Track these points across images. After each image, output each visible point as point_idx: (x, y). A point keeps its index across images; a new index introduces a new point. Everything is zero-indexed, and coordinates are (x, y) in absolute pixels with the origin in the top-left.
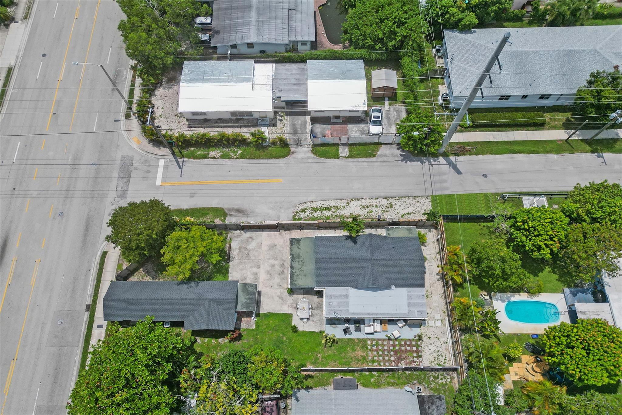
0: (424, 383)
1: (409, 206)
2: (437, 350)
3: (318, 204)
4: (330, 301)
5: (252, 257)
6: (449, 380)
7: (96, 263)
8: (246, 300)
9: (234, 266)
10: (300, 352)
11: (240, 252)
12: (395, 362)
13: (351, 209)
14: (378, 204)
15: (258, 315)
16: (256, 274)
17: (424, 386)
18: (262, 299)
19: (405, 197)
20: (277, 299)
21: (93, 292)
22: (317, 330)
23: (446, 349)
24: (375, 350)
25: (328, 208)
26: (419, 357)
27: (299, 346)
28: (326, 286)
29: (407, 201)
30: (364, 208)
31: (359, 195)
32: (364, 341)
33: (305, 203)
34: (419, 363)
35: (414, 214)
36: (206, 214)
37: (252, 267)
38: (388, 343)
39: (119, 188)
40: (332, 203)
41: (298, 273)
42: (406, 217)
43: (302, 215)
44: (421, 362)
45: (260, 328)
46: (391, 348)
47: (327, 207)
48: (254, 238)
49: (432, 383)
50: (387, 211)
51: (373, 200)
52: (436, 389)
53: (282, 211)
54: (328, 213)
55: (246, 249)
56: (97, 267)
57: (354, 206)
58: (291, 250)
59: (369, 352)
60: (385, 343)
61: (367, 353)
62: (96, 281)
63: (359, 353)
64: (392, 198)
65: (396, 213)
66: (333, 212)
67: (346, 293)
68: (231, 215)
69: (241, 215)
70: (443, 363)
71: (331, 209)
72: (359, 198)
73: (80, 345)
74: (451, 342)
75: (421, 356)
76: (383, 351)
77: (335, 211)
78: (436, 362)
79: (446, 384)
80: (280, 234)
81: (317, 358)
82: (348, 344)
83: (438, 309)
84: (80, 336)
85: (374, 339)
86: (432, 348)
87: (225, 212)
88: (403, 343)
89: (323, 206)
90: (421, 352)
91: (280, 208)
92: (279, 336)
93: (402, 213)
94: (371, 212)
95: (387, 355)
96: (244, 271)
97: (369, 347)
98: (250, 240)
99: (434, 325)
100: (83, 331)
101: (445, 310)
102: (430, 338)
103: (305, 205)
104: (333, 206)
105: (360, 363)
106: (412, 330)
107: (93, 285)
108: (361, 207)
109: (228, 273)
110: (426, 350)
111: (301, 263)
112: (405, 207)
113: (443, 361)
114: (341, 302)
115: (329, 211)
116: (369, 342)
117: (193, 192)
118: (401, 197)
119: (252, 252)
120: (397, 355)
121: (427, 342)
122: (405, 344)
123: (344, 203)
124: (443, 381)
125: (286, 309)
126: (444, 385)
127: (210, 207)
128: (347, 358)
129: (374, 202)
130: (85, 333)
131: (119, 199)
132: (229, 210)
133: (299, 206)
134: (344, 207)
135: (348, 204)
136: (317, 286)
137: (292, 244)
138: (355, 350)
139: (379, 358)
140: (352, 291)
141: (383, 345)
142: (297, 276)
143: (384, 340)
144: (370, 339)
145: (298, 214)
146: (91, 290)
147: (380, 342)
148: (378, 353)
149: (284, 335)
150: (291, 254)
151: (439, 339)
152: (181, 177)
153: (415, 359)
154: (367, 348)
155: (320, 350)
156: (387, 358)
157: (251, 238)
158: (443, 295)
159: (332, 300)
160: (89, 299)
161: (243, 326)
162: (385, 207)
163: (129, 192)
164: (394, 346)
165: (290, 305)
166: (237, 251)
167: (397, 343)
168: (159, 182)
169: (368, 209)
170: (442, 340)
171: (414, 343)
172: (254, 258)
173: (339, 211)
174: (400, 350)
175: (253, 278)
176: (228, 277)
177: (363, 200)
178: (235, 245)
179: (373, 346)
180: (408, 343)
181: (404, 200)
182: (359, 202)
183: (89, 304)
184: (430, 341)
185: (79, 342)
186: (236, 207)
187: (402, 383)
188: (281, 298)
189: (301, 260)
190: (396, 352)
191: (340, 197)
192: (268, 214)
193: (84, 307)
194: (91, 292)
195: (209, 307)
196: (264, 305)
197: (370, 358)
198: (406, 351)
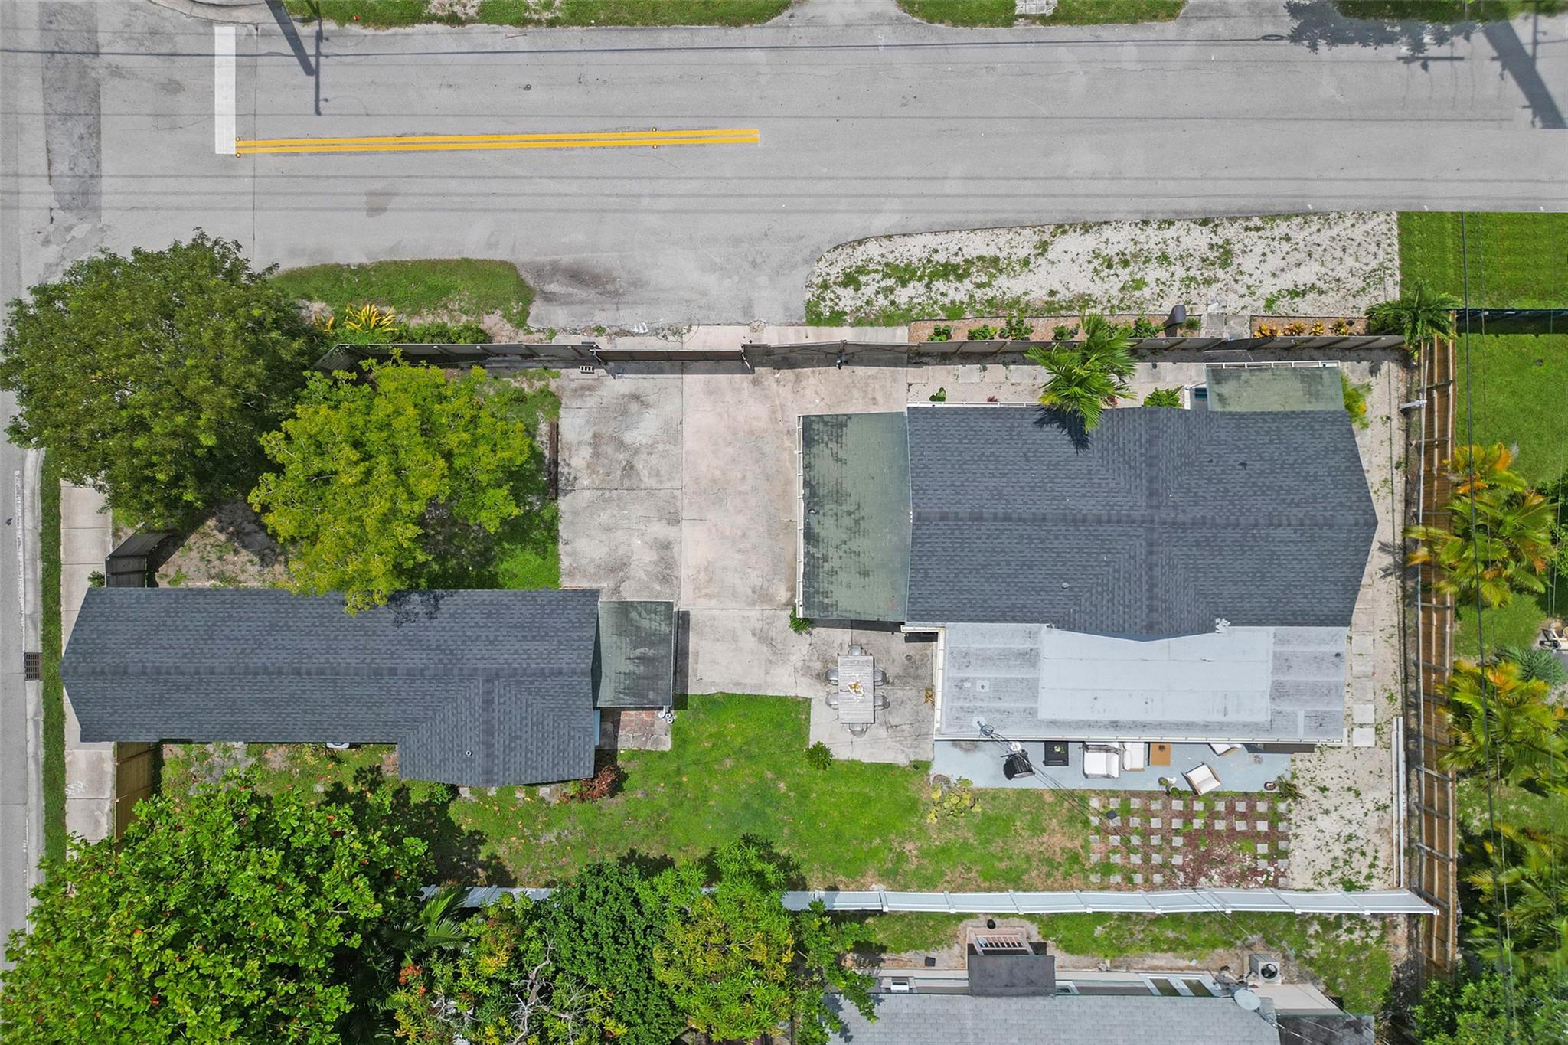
0: (1284, 944)
1: (1302, 256)
2: (1346, 832)
3: (915, 249)
4: (962, 675)
5: (648, 481)
6: (1375, 934)
7: (27, 492)
8: (631, 667)
9: (576, 513)
10: (838, 835)
11: (596, 455)
12: (1186, 874)
13: (1053, 270)
14: (1172, 252)
15: (680, 701)
16: (665, 546)
17: (1283, 951)
18: (694, 642)
19: (1288, 217)
20: (749, 642)
21: (40, 609)
22: (902, 760)
23: (1378, 831)
24: (1116, 831)
25: (956, 267)
26: (1277, 854)
27: (836, 814)
28: (948, 620)
29: (1298, 236)
30: (1110, 267)
31: (1089, 209)
32: (1080, 799)
33: (860, 242)
34: (1276, 878)
35: (1321, 292)
36: (446, 291)
37: (647, 520)
38: (1164, 808)
39: (61, 167)
40: (977, 245)
41: (835, 563)
42: (1283, 306)
43: (848, 299)
44: (1283, 875)
45: (691, 748)
46: (1177, 824)
47: (954, 261)
48: (651, 398)
49: (1313, 942)
50: (1208, 282)
51: (1151, 231)
52: (1327, 961)
53: (763, 280)
54: (955, 292)
55: (620, 444)
56: (33, 507)
57: (1068, 258)
58: (808, 467)
59: (1094, 838)
60: (1156, 806)
61: (1087, 841)
62: (40, 564)
63: (1059, 840)
64: (1233, 219)
65: (1244, 290)
66: (979, 286)
67: (1027, 645)
68: (549, 298)
69: (592, 294)
70: (1362, 877)
71: (967, 274)
72: (1090, 219)
73: (33, 800)
74: (1403, 806)
75: (1285, 854)
76: (1146, 833)
77: (984, 279)
78: (1337, 874)
79: (1365, 946)
80: (756, 383)
81: (901, 857)
82: (1018, 808)
83: (1370, 685)
84: (26, 767)
85: (1115, 794)
86: (1330, 825)
87: (521, 283)
88: (1220, 806)
89: (936, 258)
90: (1286, 838)
91: (754, 264)
92: (762, 779)
93: (1268, 288)
94: (1139, 284)
95: (1159, 850)
96: (620, 536)
97: (1095, 821)
98: (634, 407)
99: (1345, 743)
100: (31, 749)
101: (1397, 689)
102: (1324, 789)
103: (861, 254)
104: (981, 258)
105: (1058, 875)
106: (1260, 761)
107: (35, 579)
108: (1096, 263)
109: (555, 539)
110: (1307, 832)
111: (847, 521)
112: (1283, 264)
113: (1365, 871)
114: (1007, 680)
115: (960, 278)
116: (1095, 803)
117: (378, 185)
118: (1273, 217)
119: (644, 456)
120: (1197, 847)
121: (1313, 806)
122: (1231, 810)
123: (1024, 244)
124: (1353, 937)
125: (785, 682)
126: (1352, 949)
127: (457, 257)
128: (1010, 858)
129: (1151, 239)
130: (42, 758)
131: (69, 217)
132: (539, 272)
133: (833, 256)
134: (1026, 262)
135: (1043, 247)
136: (912, 618)
137: (808, 441)
138: (1044, 830)
139: (1128, 858)
140: (1052, 641)
141: (1147, 814)
142: (833, 572)
143: (1151, 795)
144: (1099, 793)
145: (828, 294)
146: (30, 597)
147: (1135, 804)
148: (1126, 842)
149: (780, 775)
150: (807, 484)
151: (1358, 794)
152: (318, 113)
153: (1263, 864)
154: (1086, 823)
155: (914, 830)
156: (1157, 859)
157: (636, 397)
158: (1395, 631)
159: (970, 673)
160: (31, 632)
161: (626, 743)
162: (1197, 261)
163: (106, 184)
164: (1188, 816)
165: (799, 664)
166: (586, 452)
167: (1198, 806)
168: (225, 140)
169: (1125, 274)
170: (1368, 797)
171: (1262, 807)
172: (652, 482)
173: (1001, 281)
174: (1209, 831)
175: (655, 564)
176: (557, 556)
177: (1108, 232)
178: (574, 424)
179: (1111, 815)
180: (1241, 807)
181: (1282, 228)
182: (1091, 241)
183: (31, 649)
184: (1324, 801)
185: (24, 788)
186: (566, 259)
187: (1206, 941)
188: (764, 638)
189: (845, 508)
190: (1191, 838)
191: (1010, 216)
192: (704, 294)
193: (19, 665)
194: (29, 609)
195: (488, 702)
196: (700, 667)
197: (1095, 858)
198: (1232, 834)
